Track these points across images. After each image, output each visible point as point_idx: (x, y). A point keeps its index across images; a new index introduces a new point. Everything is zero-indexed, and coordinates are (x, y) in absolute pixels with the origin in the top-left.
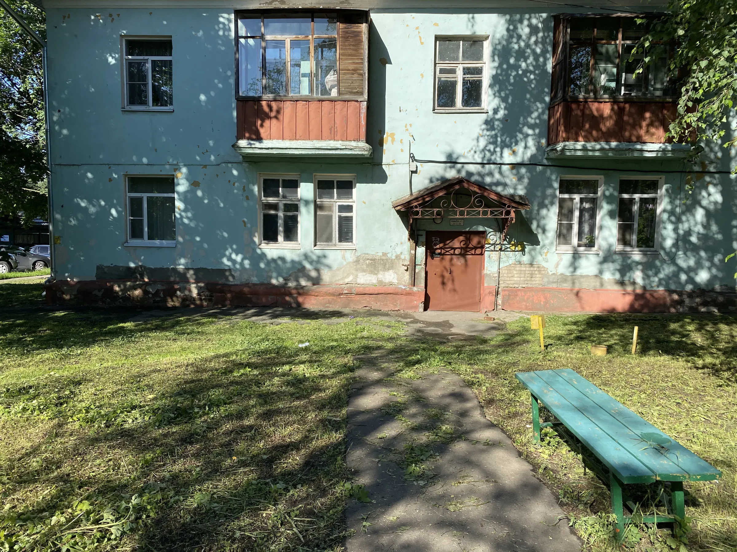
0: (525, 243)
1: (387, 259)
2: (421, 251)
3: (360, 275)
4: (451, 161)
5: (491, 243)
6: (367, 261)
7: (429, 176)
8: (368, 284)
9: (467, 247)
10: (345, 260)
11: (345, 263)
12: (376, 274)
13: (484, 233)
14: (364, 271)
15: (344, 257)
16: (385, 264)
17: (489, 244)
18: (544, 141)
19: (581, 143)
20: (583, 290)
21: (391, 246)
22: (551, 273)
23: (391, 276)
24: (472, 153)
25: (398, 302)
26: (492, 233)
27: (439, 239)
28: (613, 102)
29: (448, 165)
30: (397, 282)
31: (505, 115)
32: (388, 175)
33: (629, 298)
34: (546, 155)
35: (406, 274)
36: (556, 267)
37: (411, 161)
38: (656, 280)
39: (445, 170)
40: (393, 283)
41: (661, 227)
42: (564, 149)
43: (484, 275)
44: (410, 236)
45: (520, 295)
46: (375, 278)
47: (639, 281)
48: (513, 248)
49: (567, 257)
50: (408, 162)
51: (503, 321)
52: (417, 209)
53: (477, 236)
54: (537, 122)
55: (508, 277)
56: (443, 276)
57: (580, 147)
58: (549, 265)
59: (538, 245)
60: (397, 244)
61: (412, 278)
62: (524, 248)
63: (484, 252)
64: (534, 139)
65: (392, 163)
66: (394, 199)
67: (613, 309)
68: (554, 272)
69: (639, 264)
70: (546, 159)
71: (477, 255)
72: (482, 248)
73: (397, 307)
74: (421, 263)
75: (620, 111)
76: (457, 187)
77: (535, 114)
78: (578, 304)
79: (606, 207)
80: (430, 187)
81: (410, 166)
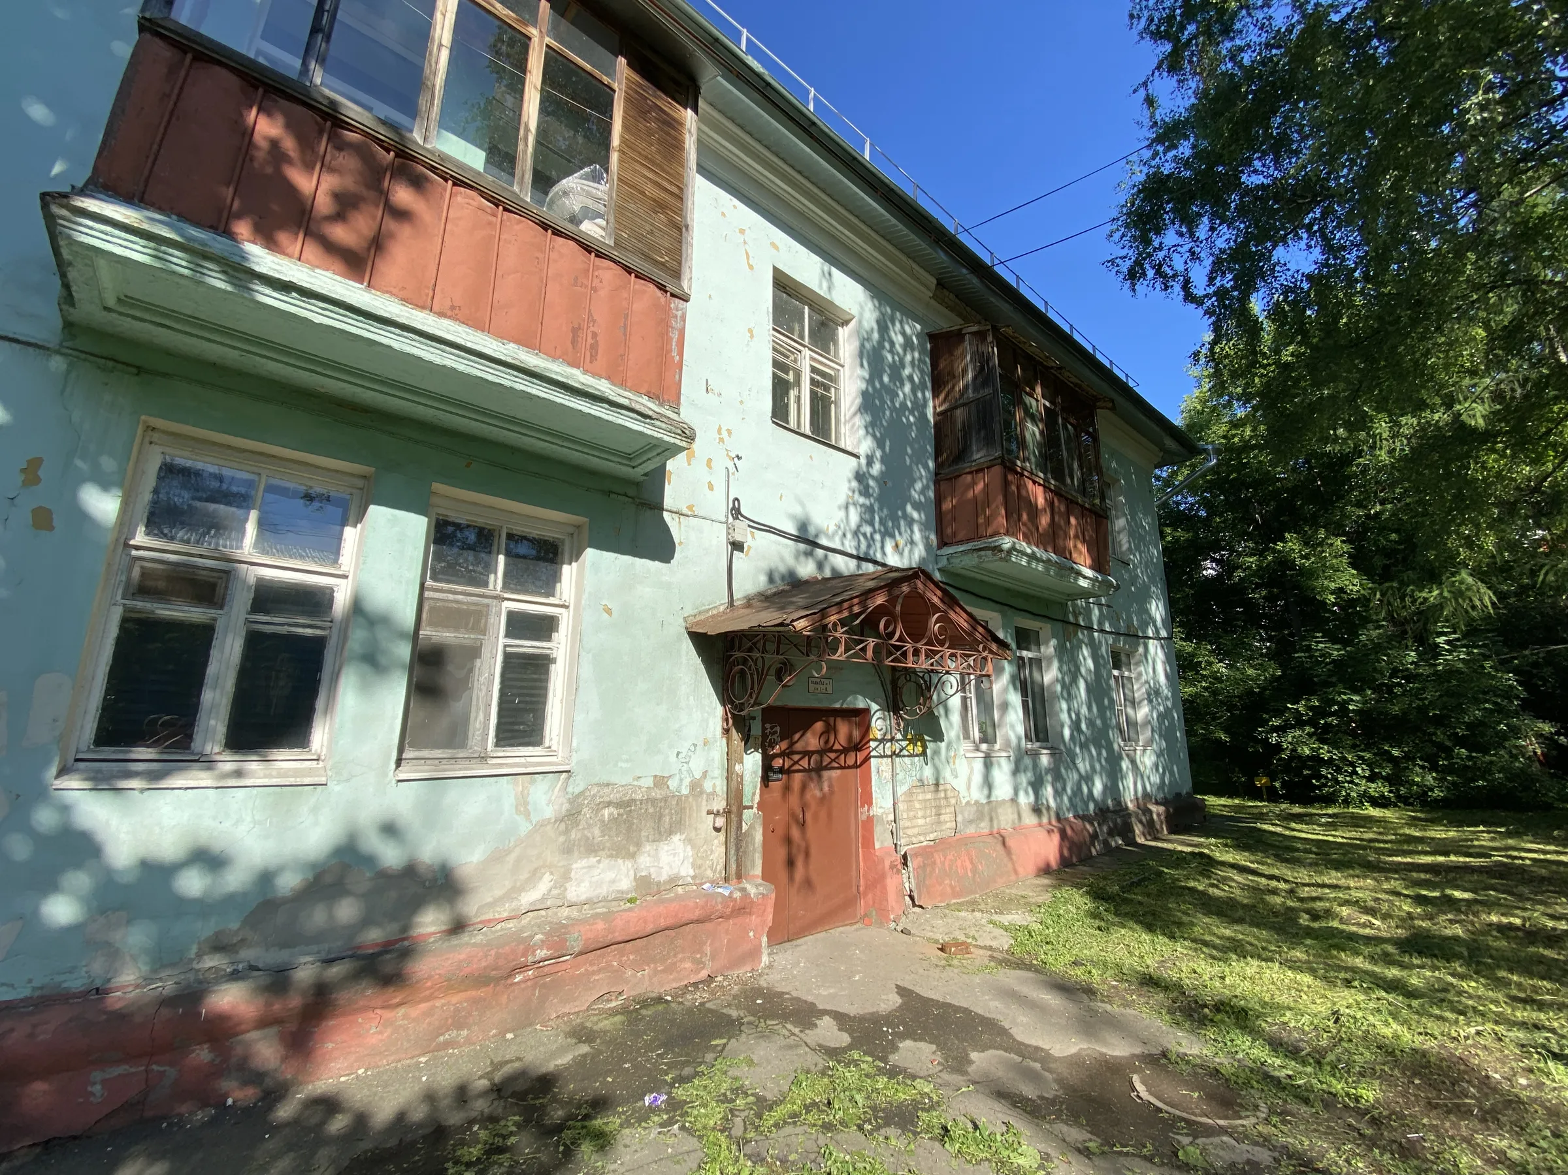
0: (926, 737)
1: (665, 799)
2: (752, 761)
3: (579, 865)
4: (806, 539)
5: (879, 737)
6: (606, 812)
7: (764, 565)
8: (605, 900)
9: (831, 750)
10: (527, 815)
11: (524, 827)
12: (632, 856)
13: (866, 711)
14: (591, 849)
15: (526, 803)
16: (661, 817)
17: (875, 740)
18: (933, 537)
19: (1024, 544)
20: (1003, 832)
21: (678, 754)
22: (964, 802)
23: (674, 855)
24: (840, 533)
25: (708, 949)
26: (878, 714)
27: (778, 729)
28: (1046, 488)
29: (802, 546)
30: (692, 873)
31: (882, 472)
32: (677, 541)
33: (1056, 838)
34: (943, 562)
35: (716, 842)
36: (969, 788)
37: (731, 519)
38: (1065, 799)
39: (797, 557)
40: (682, 877)
41: (1057, 707)
42: (1013, 548)
43: (870, 819)
44: (731, 721)
45: (938, 861)
46: (628, 870)
47: (1052, 804)
48: (910, 747)
49: (979, 765)
50: (724, 519)
51: (991, 948)
52: (837, 635)
53: (850, 722)
54: (923, 500)
55: (909, 819)
56: (788, 841)
57: (1029, 551)
58: (959, 784)
59: (942, 740)
60: (695, 745)
61: (733, 852)
62: (925, 747)
63: (867, 759)
64: (921, 530)
65: (685, 511)
66: (689, 611)
67: (1048, 865)
68: (967, 799)
69: (1048, 771)
70: (939, 570)
71: (849, 767)
72: (859, 750)
73: (703, 968)
74: (752, 800)
75: (1051, 504)
76: (905, 588)
77: (918, 486)
78: (1010, 865)
79: (1008, 669)
80: (769, 592)
81: (730, 529)
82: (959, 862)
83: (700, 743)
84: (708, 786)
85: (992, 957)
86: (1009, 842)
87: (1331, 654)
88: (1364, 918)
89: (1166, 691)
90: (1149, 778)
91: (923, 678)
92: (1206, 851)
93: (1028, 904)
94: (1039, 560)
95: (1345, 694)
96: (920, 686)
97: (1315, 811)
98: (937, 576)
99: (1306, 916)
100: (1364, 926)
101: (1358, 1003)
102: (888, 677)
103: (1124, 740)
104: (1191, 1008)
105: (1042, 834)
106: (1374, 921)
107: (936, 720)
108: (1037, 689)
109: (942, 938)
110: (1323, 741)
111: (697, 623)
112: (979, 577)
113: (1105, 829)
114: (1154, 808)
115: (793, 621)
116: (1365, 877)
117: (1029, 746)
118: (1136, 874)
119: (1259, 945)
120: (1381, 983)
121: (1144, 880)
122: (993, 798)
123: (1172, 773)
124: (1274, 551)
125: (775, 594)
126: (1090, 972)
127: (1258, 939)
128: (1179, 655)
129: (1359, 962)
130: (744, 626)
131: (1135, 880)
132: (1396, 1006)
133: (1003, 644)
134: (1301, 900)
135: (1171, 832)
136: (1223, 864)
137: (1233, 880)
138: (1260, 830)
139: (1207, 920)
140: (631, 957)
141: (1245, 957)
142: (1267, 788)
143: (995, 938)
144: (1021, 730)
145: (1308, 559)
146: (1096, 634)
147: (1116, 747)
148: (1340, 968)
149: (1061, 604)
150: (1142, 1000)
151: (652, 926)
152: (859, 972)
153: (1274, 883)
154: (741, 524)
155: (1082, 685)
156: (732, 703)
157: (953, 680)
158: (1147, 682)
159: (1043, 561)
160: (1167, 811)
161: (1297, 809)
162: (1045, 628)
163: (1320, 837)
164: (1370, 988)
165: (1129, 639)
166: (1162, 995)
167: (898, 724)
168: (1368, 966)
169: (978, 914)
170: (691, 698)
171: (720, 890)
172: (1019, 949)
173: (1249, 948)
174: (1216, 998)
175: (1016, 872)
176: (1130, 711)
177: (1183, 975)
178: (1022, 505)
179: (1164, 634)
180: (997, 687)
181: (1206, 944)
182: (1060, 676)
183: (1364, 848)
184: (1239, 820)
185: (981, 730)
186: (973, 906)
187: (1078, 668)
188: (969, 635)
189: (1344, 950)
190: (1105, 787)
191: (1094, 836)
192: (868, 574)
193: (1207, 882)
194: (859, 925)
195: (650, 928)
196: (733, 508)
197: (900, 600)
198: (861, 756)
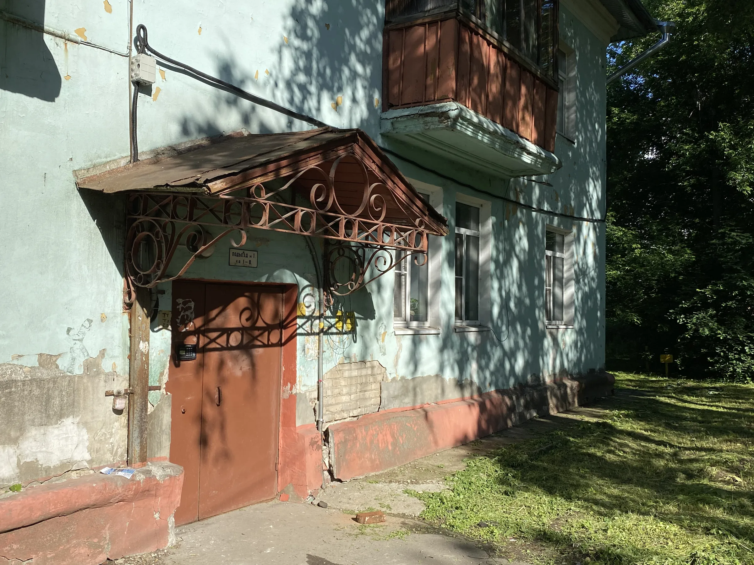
0: (356, 315)
1: (54, 380)
2: (161, 339)
4: (229, 84)
5: (307, 314)
7: (178, 112)
9: (253, 327)
12: (15, 441)
13: (294, 287)
16: (49, 398)
17: (303, 317)
18: (377, 96)
19: (472, 112)
20: (426, 406)
21: (69, 330)
22: (390, 378)
23: (67, 439)
24: (272, 82)
25: (107, 533)
26: (307, 291)
27: (192, 305)
28: (499, 49)
29: (224, 93)
30: (88, 457)
31: (323, 11)
32: (63, 74)
33: (475, 411)
34: (388, 126)
35: (117, 424)
36: (396, 364)
37: (134, 52)
38: (488, 374)
39: (217, 106)
40: (76, 462)
41: (489, 283)
42: (460, 116)
43: (293, 398)
44: (134, 295)
45: (360, 437)
46: (10, 457)
47: (475, 379)
48: (340, 325)
49: (407, 342)
50: (125, 51)
51: (404, 516)
52: (261, 201)
53: (276, 298)
54: (369, 51)
55: (333, 396)
56: (202, 419)
57: (475, 120)
58: (387, 361)
59: (373, 318)
60: (90, 321)
61: (136, 434)
62: (354, 325)
63: (293, 336)
64: (364, 88)
65: (73, 36)
66: (80, 163)
67: (466, 437)
68: (393, 375)
69: (474, 348)
70: (383, 135)
71: (273, 345)
72: (286, 327)
73: (100, 553)
74: (160, 381)
75: (504, 69)
76: (342, 153)
77: (365, 33)
78: (431, 438)
79: (445, 246)
80: (182, 147)
81: (133, 65)
82: (381, 436)
83: (96, 319)
84: (106, 366)
85: (404, 523)
86: (431, 416)
87: (740, 243)
88: (729, 476)
89: (592, 273)
90: (567, 355)
91: (356, 252)
92: (609, 421)
93: (444, 473)
94: (485, 131)
95: (746, 280)
96: (353, 261)
97: (706, 385)
98: (379, 142)
99: (683, 476)
100: (728, 483)
101: (713, 547)
102: (320, 250)
103: (549, 319)
104: (575, 558)
105: (463, 408)
106: (737, 479)
107: (368, 297)
108: (472, 268)
109: (357, 508)
110: (721, 322)
111: (91, 179)
112: (422, 145)
113: (522, 401)
114: (568, 383)
115: (207, 181)
116: (736, 441)
117: (459, 323)
118: (545, 444)
119: (640, 502)
120: (734, 530)
121: (551, 448)
122: (419, 374)
123: (588, 351)
124: (708, 140)
125: (190, 150)
126: (492, 532)
127: (641, 497)
128: (609, 239)
129: (719, 513)
130: (149, 184)
131: (544, 448)
132: (743, 548)
133: (439, 220)
134: (681, 462)
135: (581, 405)
136: (622, 432)
137: (628, 446)
138: (657, 401)
139: (600, 482)
140: (15, 547)
141: (627, 512)
142: (670, 364)
143: (408, 506)
144: (452, 308)
145: (735, 150)
146: (534, 214)
147: (540, 326)
148: (703, 518)
149: (503, 180)
150: (535, 553)
151: (39, 513)
152: (270, 546)
153: (661, 448)
154: (148, 60)
155: (515, 264)
156: (135, 274)
157: (388, 256)
158: (577, 263)
159: (490, 133)
160: (580, 386)
161: (691, 383)
162: (486, 205)
163: (706, 407)
164: (724, 535)
165: (564, 219)
166: (552, 548)
167: (328, 301)
168: (726, 517)
169: (394, 485)
170: (85, 267)
171: (120, 474)
172: (430, 515)
173: (632, 504)
174: (597, 548)
175: (436, 443)
176: (558, 291)
177: (573, 530)
178: (475, 68)
179: (598, 215)
180: (432, 266)
181: (596, 502)
182: (495, 254)
183: (740, 417)
184: (642, 393)
185: (413, 307)
186: (391, 478)
187: (513, 247)
188: (407, 208)
189: (708, 504)
190: (527, 364)
191: (512, 409)
192: (301, 133)
193: (606, 448)
194: (276, 501)
195: (37, 515)
196: (138, 39)
197: (335, 165)
198: (286, 334)
